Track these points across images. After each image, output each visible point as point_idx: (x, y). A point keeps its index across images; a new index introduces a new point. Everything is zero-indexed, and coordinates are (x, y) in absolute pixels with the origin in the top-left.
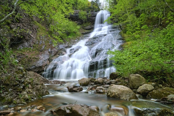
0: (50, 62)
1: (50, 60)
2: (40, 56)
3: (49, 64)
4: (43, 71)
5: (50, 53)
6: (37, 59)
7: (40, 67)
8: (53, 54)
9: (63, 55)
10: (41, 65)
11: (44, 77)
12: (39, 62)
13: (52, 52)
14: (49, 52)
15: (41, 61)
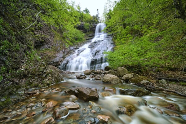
0: (64, 59)
1: (64, 58)
2: (57, 55)
4: (59, 65)
5: (64, 52)
6: (55, 57)
7: (57, 62)
8: (66, 54)
9: (73, 54)
10: (58, 61)
11: (59, 69)
12: (56, 59)
13: (65, 52)
14: (63, 52)
15: (58, 58)
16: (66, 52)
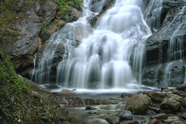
0: (44, 42)
1: (44, 37)
2: (19, 27)
3: (43, 48)
4: (31, 66)
5: (41, 14)
6: (15, 37)
7: (24, 57)
8: (48, 19)
9: (75, 19)
10: (25, 52)
11: (33, 80)
12: (18, 43)
13: (44, 12)
14: (38, 14)
15: (24, 40)
16: (49, 13)
